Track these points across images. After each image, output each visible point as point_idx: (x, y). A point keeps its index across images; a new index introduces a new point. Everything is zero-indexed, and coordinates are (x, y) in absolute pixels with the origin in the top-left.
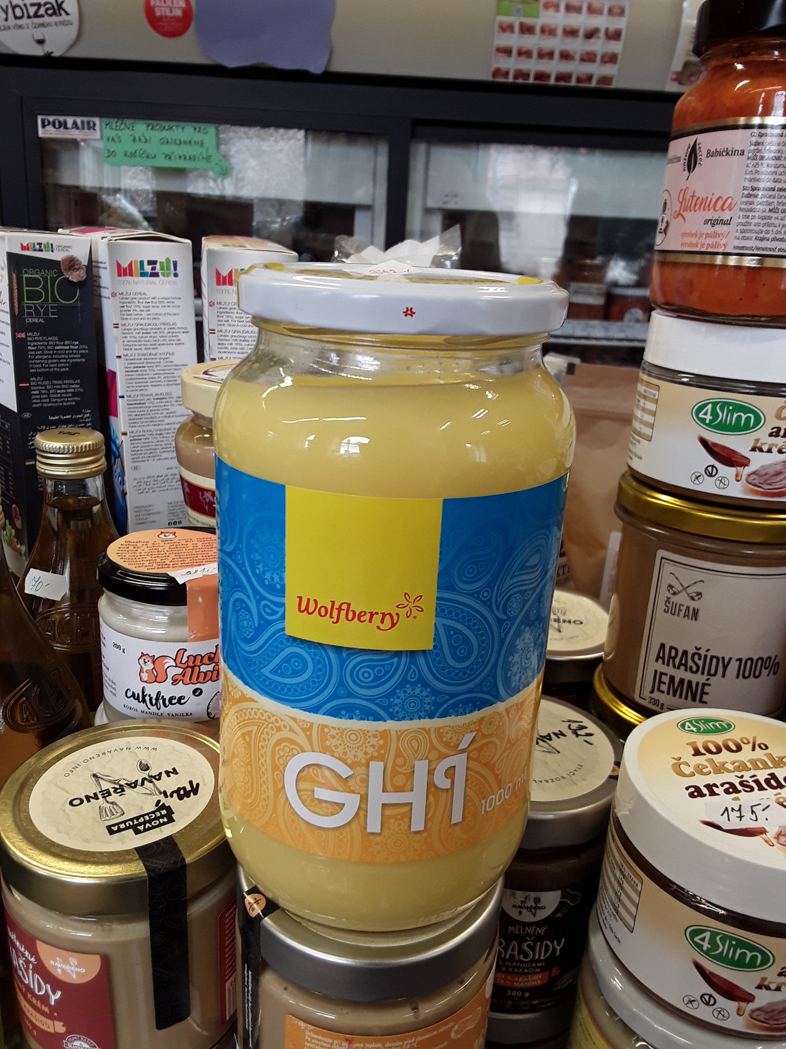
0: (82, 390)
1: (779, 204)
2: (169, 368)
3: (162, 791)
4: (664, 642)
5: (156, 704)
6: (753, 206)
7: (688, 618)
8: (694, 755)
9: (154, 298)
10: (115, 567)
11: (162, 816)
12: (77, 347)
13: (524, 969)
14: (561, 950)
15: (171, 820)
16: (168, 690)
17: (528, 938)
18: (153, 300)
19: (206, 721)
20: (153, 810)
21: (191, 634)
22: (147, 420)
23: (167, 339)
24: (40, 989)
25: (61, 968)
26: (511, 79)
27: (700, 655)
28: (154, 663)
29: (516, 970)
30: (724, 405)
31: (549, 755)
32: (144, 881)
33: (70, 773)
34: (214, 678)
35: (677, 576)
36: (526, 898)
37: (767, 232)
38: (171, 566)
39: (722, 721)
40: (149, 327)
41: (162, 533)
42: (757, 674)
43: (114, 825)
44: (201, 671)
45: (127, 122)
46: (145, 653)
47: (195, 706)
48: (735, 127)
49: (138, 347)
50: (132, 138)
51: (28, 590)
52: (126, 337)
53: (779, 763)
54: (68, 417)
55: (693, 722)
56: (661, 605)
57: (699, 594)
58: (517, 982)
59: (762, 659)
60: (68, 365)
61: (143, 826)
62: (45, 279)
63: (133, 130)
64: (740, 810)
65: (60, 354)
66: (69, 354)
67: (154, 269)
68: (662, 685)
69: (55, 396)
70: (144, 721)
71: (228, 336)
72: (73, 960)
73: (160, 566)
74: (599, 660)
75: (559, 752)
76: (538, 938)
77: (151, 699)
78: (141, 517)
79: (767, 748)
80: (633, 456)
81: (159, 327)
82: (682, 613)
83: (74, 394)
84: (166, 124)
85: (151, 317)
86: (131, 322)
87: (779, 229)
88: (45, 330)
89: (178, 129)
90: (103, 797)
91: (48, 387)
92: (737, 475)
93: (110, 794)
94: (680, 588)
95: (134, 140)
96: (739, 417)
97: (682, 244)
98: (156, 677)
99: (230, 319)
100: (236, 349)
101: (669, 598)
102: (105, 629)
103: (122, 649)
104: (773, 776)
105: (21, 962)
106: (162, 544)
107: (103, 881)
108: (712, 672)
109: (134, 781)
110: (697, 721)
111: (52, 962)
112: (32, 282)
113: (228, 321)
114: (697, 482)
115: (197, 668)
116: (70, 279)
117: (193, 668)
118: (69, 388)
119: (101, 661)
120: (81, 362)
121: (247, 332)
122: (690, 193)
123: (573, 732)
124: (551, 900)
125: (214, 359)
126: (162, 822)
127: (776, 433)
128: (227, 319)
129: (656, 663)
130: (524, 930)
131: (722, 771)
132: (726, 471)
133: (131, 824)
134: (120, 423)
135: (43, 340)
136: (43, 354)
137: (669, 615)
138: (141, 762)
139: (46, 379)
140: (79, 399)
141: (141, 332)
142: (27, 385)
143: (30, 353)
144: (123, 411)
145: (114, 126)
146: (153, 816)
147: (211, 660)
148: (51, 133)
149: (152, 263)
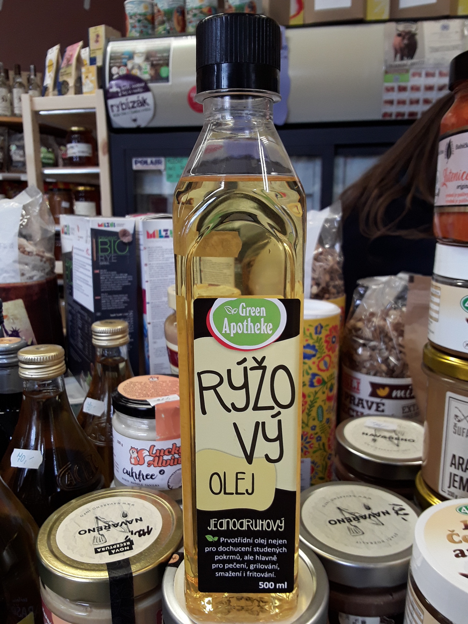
0: (128, 300)
3: (131, 530)
4: (455, 454)
5: (139, 478)
9: (166, 249)
10: (121, 396)
11: (127, 546)
12: (125, 277)
15: (131, 548)
16: (145, 470)
19: (167, 490)
20: (123, 541)
21: (158, 436)
22: (161, 316)
26: (394, 117)
28: (137, 453)
31: (376, 526)
32: (108, 583)
33: (84, 515)
34: (172, 464)
35: (460, 409)
38: (150, 395)
40: (164, 265)
41: (151, 377)
43: (99, 548)
44: (164, 459)
45: (179, 159)
46: (133, 447)
47: (161, 481)
49: (157, 276)
50: (181, 167)
52: (151, 271)
54: (121, 315)
55: (467, 507)
56: (451, 429)
60: (121, 287)
61: (114, 550)
62: (110, 241)
63: (182, 163)
65: (117, 281)
66: (122, 281)
67: (166, 234)
68: (455, 483)
69: (114, 303)
70: (132, 488)
73: (144, 396)
75: (383, 524)
77: (136, 475)
78: (157, 370)
80: (430, 333)
82: (465, 435)
83: (124, 302)
85: (165, 259)
86: (154, 262)
88: (109, 268)
90: (98, 531)
91: (110, 299)
93: (102, 529)
94: (463, 417)
97: (447, 201)
98: (139, 461)
101: (455, 424)
102: (115, 433)
103: (121, 443)
106: (149, 383)
109: (117, 523)
112: (103, 243)
114: (467, 347)
115: (161, 457)
116: (124, 241)
117: (159, 457)
118: (122, 299)
120: (129, 285)
123: (395, 512)
126: (126, 549)
129: (450, 468)
133: (109, 548)
134: (148, 318)
135: (108, 274)
136: (108, 281)
137: (456, 435)
138: (124, 513)
139: (108, 295)
140: (126, 305)
141: (159, 267)
142: (100, 298)
143: (102, 281)
144: (148, 311)
145: (172, 162)
146: (122, 545)
147: (170, 452)
148: (139, 167)
149: (166, 230)
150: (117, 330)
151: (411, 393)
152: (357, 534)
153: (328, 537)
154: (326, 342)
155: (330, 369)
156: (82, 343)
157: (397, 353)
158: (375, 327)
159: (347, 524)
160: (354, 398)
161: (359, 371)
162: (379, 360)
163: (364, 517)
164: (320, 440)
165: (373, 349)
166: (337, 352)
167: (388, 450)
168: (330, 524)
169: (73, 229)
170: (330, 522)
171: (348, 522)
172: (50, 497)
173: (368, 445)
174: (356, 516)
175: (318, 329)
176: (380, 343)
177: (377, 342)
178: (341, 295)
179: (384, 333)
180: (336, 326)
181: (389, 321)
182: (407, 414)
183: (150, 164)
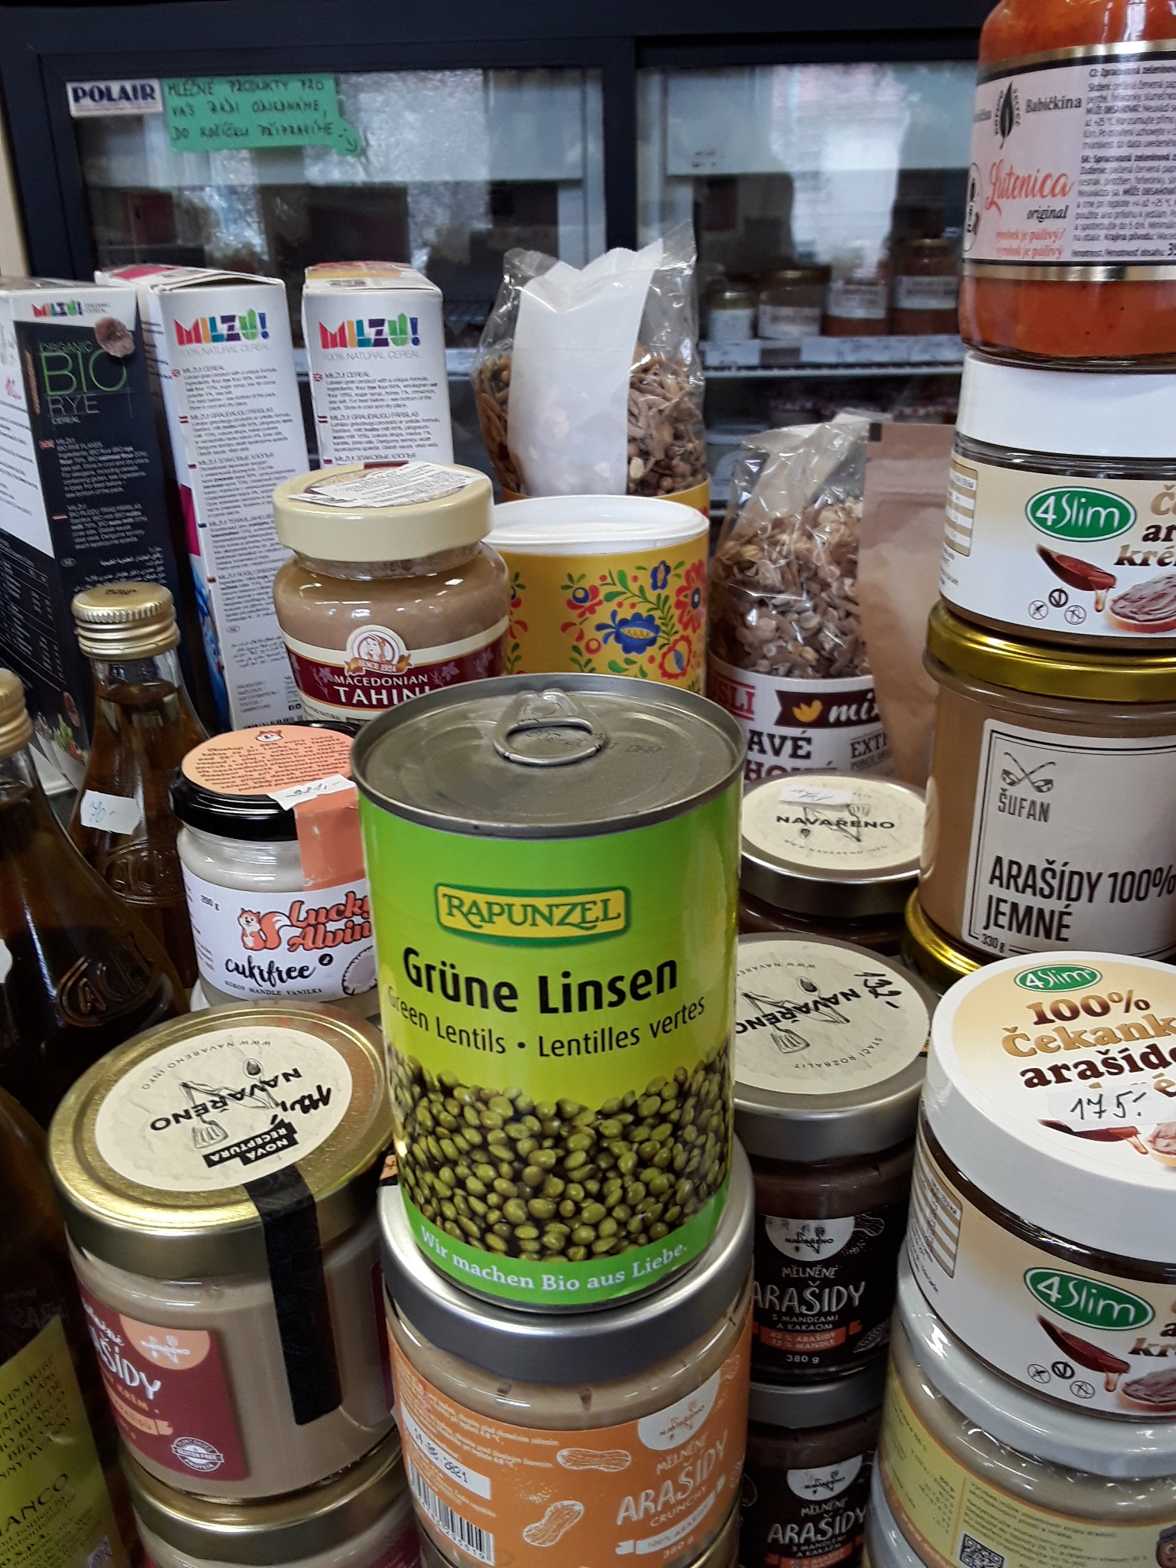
0: (145, 519)
1: (1139, 180)
2: (267, 477)
3: (279, 1102)
4: (1001, 855)
5: (269, 979)
6: (1098, 187)
7: (1035, 818)
10: (193, 789)
11: (280, 1138)
12: (131, 456)
13: (809, 1324)
14: (860, 1298)
15: (293, 1142)
16: (283, 958)
17: (811, 1283)
18: (235, 377)
19: (343, 999)
20: (266, 1130)
21: (307, 879)
22: (243, 558)
23: (261, 433)
24: (132, 1379)
25: (157, 1351)
27: (1053, 871)
28: (260, 922)
29: (798, 1327)
30: (1073, 495)
31: (833, 1025)
32: (258, 1228)
33: (151, 1084)
35: (1016, 756)
36: (804, 1228)
37: (1123, 226)
38: (273, 783)
39: (1083, 970)
40: (232, 418)
41: (262, 733)
42: (1142, 895)
43: (213, 1154)
44: (328, 929)
45: (201, 81)
46: (246, 909)
47: (327, 979)
48: (1070, 62)
49: (218, 449)
50: (210, 106)
51: (86, 821)
52: (200, 436)
53: (1164, 1029)
54: (129, 560)
55: (1039, 973)
56: (993, 802)
57: (1048, 782)
58: (800, 1343)
59: (1148, 872)
60: (120, 483)
61: (253, 1153)
62: (74, 357)
63: (211, 94)
64: (1100, 1102)
65: (108, 468)
66: (120, 466)
67: (231, 328)
68: (1000, 917)
69: (107, 530)
70: (256, 1003)
71: (346, 425)
72: (172, 1338)
73: (260, 785)
74: (913, 882)
75: (848, 1021)
76: (826, 1283)
77: (261, 971)
78: (248, 700)
79: (1147, 1006)
80: (946, 580)
81: (248, 415)
82: (1025, 812)
83: (135, 526)
84: (259, 80)
85: (234, 402)
86: (206, 411)
87: (1140, 220)
88: (80, 433)
89: (277, 87)
90: (198, 1115)
91: (95, 518)
92: (1097, 602)
93: (206, 1110)
94: (1021, 775)
95: (214, 110)
96: (1097, 514)
97: (999, 250)
98: (265, 941)
99: (347, 399)
100: (360, 443)
101: (1004, 790)
102: (189, 878)
103: (214, 902)
104: (1154, 1049)
105: (103, 1343)
106: (261, 749)
107: (201, 1232)
108: (1074, 895)
109: (239, 1090)
110: (1044, 971)
111: (144, 1343)
112: (55, 363)
113: (344, 401)
114: (1037, 616)
115: (321, 927)
116: (112, 353)
117: (315, 926)
118: (126, 517)
119: (190, 921)
120: (140, 478)
121: (375, 416)
122: (1006, 170)
123: (870, 991)
124: (839, 1232)
125: (329, 462)
126: (280, 1146)
127: (1153, 534)
128: (342, 399)
129: (990, 886)
130: (804, 1273)
131: (1077, 1044)
132: (1078, 597)
133: (238, 1150)
134: (205, 565)
135: (81, 449)
136: (83, 470)
137: (1006, 814)
138: (249, 1064)
139: (90, 507)
140: (141, 532)
141: (221, 425)
142: (65, 517)
143: (63, 469)
144: (206, 546)
145: (182, 92)
146: (268, 1138)
147: (340, 914)
148: (89, 110)
149: (228, 319)
151: (870, 709)
152: (795, 1048)
154: (679, 605)
155: (689, 668)
157: (840, 619)
158: (786, 556)
159: (770, 1028)
161: (751, 666)
163: (805, 1009)
165: (783, 611)
166: (703, 629)
167: (838, 853)
171: (772, 1023)
172: (43, 1046)
173: (793, 844)
174: (787, 1009)
175: (660, 574)
176: (801, 595)
177: (794, 594)
178: (699, 477)
179: (809, 569)
180: (701, 563)
181: (821, 538)
182: (859, 758)
183: (120, 98)
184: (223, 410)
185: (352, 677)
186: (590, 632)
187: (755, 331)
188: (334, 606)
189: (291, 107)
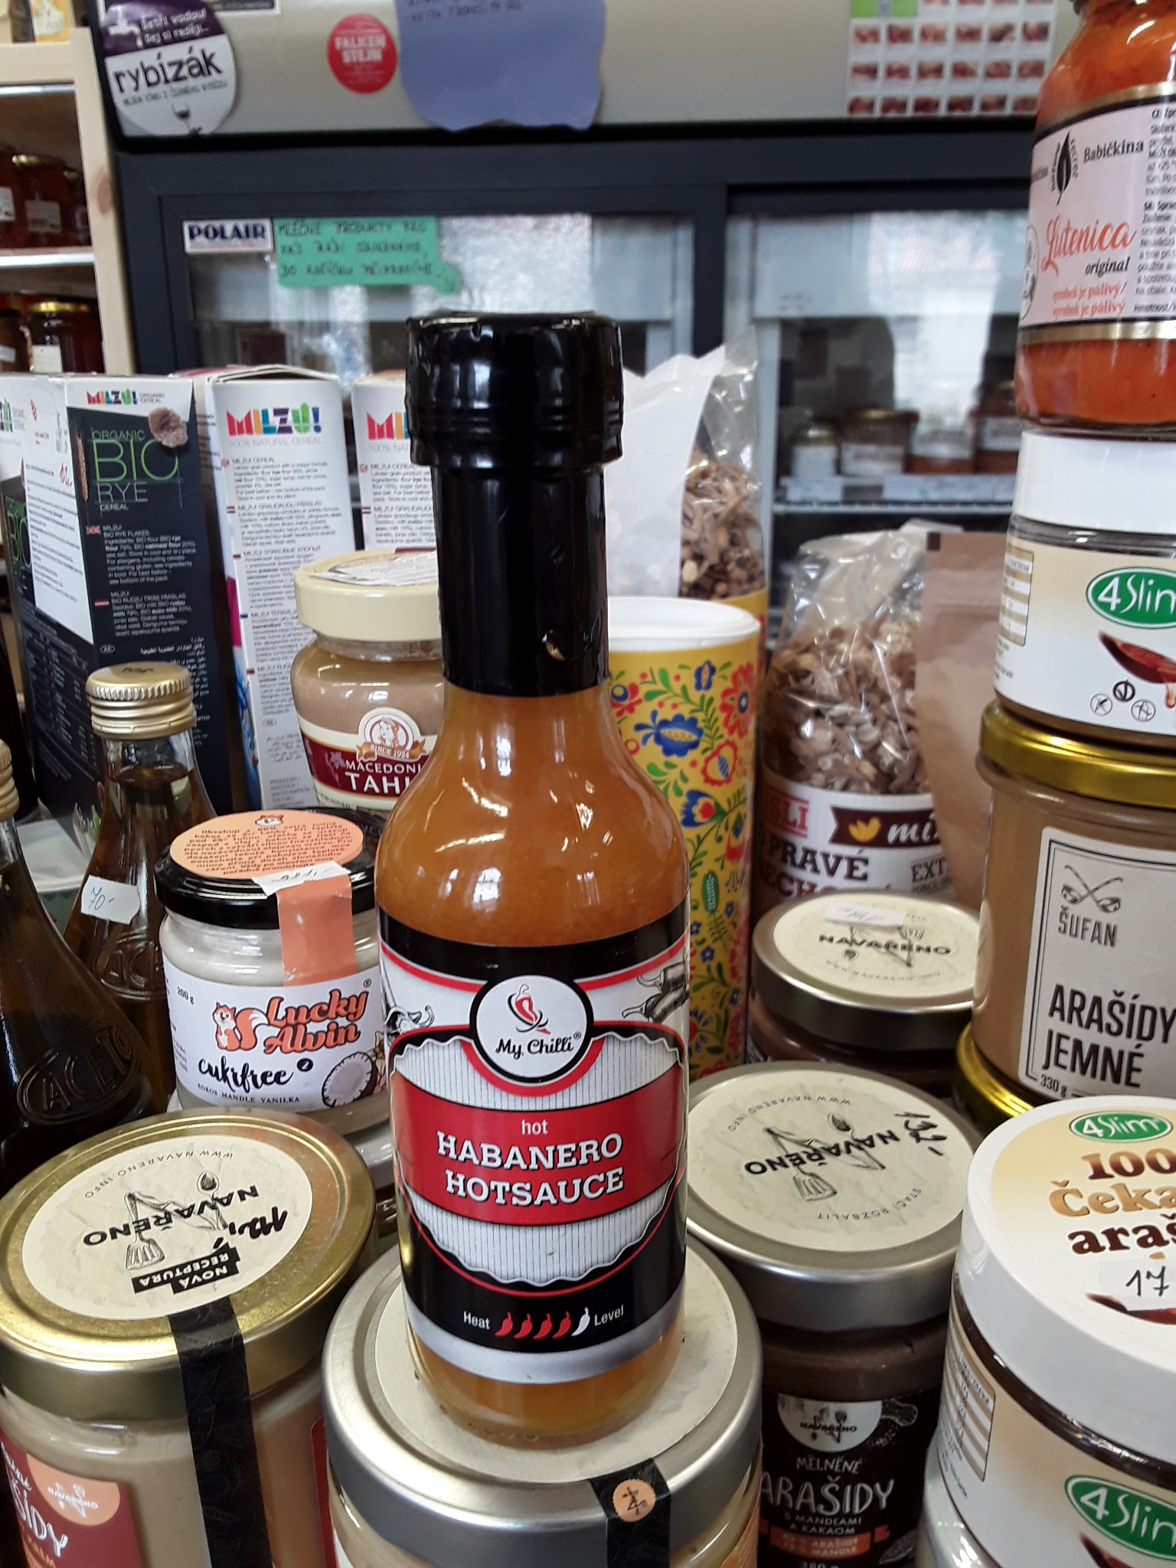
0: (189, 609)
3: (228, 1223)
4: (1061, 983)
5: (243, 1083)
7: (1100, 942)
8: (1092, 1177)
9: (286, 465)
10: (179, 871)
11: (220, 1265)
12: (178, 545)
14: (888, 1499)
15: (232, 1271)
16: (259, 1061)
17: (830, 1478)
18: (286, 469)
19: (323, 1111)
20: (208, 1254)
21: (288, 973)
22: (284, 650)
23: (309, 526)
24: (40, 1531)
25: (64, 1500)
26: (877, 113)
27: (1122, 1006)
28: (235, 1018)
29: (814, 1529)
30: (1138, 578)
31: (865, 1172)
32: (176, 1369)
33: (94, 1191)
34: (331, 1042)
35: (1079, 871)
36: (822, 1411)
39: (1151, 1118)
40: (281, 510)
41: (264, 817)
43: (144, 1277)
44: (308, 1031)
45: (310, 222)
46: (221, 1004)
47: (303, 1087)
48: (1132, 104)
49: (264, 541)
50: (317, 246)
51: (85, 910)
52: (246, 526)
54: (168, 649)
55: (1099, 1120)
56: (1053, 922)
57: (1115, 901)
58: (816, 1548)
60: (166, 572)
61: (188, 1280)
62: (126, 445)
63: (318, 233)
64: (1161, 1276)
65: (153, 556)
66: (166, 556)
67: (283, 421)
68: (1062, 1056)
69: (149, 618)
70: (225, 1109)
71: (390, 516)
72: (79, 1488)
73: (246, 868)
75: (883, 1167)
76: (847, 1479)
77: (235, 1075)
80: (1001, 674)
81: (296, 508)
82: (1089, 934)
83: (178, 615)
84: (365, 221)
85: (283, 494)
86: (254, 502)
88: (129, 520)
89: (382, 228)
90: (139, 1232)
91: (138, 606)
92: (1168, 697)
93: (147, 1226)
94: (1084, 892)
95: (321, 248)
96: (1166, 598)
97: (1055, 311)
98: (240, 1041)
99: (392, 490)
100: (404, 535)
101: (1065, 908)
102: (169, 969)
103: (189, 995)
105: (15, 1487)
106: (258, 834)
107: (125, 1368)
108: (1146, 1033)
109: (187, 1205)
110: (1105, 1118)
111: (51, 1491)
112: (107, 450)
113: (388, 493)
114: (1100, 710)
115: (301, 1028)
116: (164, 443)
117: (295, 1027)
118: (170, 606)
120: (186, 568)
121: (419, 509)
122: (1062, 225)
123: (911, 1134)
126: (218, 1274)
128: (387, 490)
129: (1050, 1018)
130: (822, 1465)
131: (1139, 1205)
132: (1147, 690)
133: (171, 1276)
134: (246, 656)
135: (127, 537)
136: (128, 557)
137: (1067, 936)
138: (205, 1176)
139: (131, 595)
140: (185, 622)
141: (269, 517)
142: (107, 603)
143: (109, 556)
144: (246, 637)
145: (291, 231)
146: (208, 1263)
147: (323, 1014)
148: (203, 247)
149: (281, 412)
150: (159, 689)
151: (933, 831)
152: (820, 1196)
153: (746, 1208)
154: (724, 707)
155: (734, 777)
156: (67, 728)
157: (900, 733)
158: (844, 666)
159: (792, 1170)
160: (794, 850)
161: (806, 779)
162: (857, 751)
163: (835, 1151)
164: (711, 957)
165: (841, 723)
166: (751, 735)
167: (886, 978)
168: (750, 1175)
169: (21, 414)
170: (748, 1167)
171: (795, 1165)
173: (836, 966)
174: (815, 1150)
175: (704, 675)
176: (858, 706)
177: (851, 704)
178: (757, 584)
179: (869, 680)
180: (749, 667)
181: (880, 649)
182: (923, 882)
183: (233, 237)
184: (271, 502)
185: (364, 764)
186: (629, 732)
187: (839, 468)
188: (349, 688)
189: (393, 247)
